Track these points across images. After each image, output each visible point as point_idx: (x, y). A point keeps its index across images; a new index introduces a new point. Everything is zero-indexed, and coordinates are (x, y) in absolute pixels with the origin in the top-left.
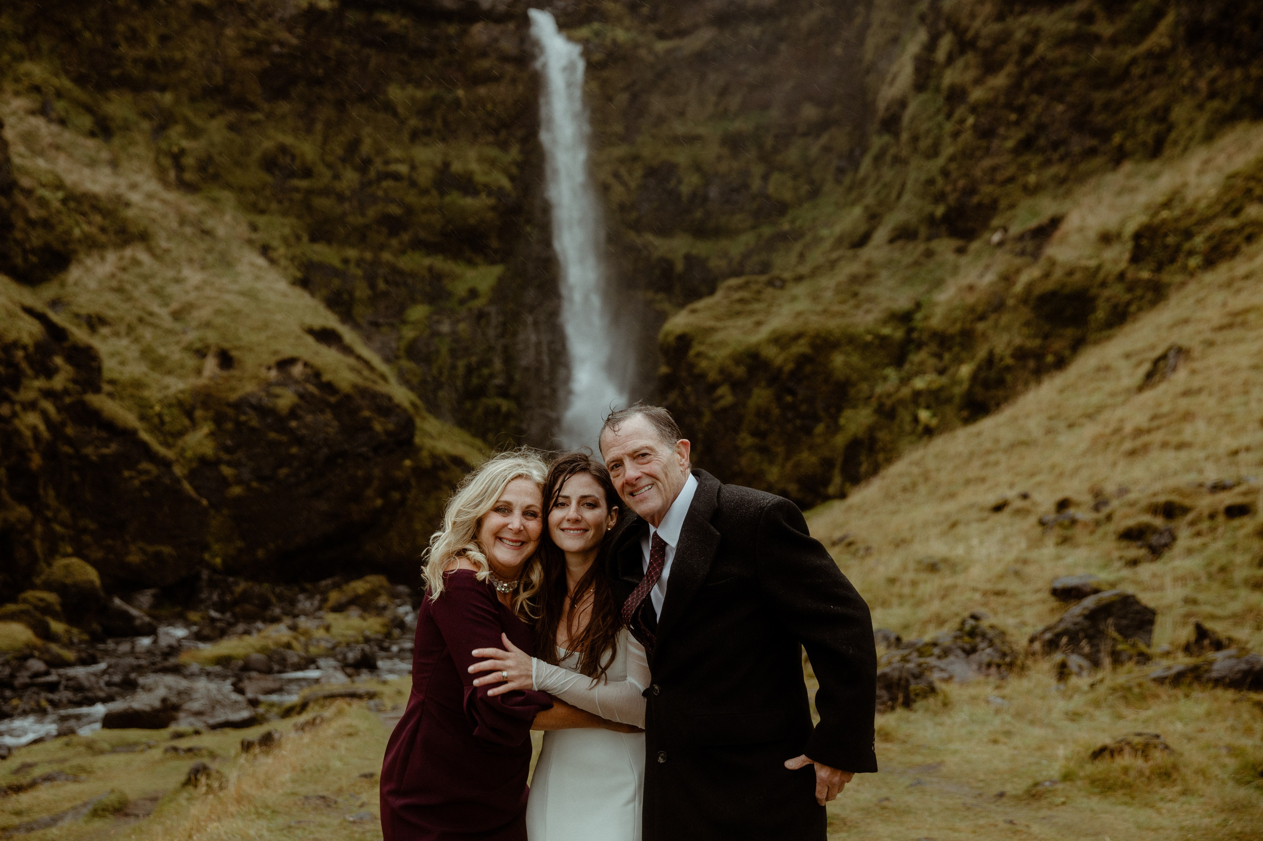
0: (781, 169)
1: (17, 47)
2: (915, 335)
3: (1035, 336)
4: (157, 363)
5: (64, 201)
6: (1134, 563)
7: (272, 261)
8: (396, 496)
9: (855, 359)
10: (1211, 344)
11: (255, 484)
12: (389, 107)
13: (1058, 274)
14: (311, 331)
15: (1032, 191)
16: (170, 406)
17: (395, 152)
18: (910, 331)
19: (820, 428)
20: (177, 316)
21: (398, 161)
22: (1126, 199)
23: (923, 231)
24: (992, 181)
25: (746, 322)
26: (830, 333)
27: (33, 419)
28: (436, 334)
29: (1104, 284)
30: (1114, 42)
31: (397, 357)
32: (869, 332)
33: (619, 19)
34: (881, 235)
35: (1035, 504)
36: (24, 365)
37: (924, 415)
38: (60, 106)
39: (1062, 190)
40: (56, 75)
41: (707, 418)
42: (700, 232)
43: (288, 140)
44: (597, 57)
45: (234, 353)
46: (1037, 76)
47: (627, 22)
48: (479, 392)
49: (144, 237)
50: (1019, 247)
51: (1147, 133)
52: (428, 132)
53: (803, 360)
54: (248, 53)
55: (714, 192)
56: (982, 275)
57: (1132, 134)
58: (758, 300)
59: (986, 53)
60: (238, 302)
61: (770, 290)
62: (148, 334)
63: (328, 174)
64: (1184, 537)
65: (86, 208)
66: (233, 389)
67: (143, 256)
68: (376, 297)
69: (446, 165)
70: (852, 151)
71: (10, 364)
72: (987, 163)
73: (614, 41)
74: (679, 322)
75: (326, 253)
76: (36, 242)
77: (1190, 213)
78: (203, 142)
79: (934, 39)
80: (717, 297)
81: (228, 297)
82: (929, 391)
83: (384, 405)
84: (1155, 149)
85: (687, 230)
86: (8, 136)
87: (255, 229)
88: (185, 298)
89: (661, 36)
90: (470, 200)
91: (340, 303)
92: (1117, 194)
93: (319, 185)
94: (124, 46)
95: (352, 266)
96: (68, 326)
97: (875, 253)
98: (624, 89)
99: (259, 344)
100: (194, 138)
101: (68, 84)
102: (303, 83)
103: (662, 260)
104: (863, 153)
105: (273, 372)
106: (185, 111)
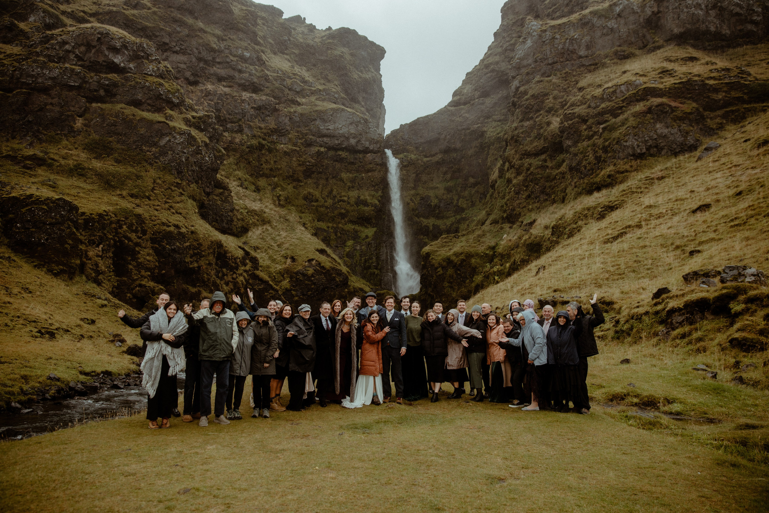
0: (463, 198)
1: (235, 167)
2: (495, 254)
3: (527, 256)
4: (274, 260)
5: (247, 213)
7: (306, 228)
9: (478, 260)
10: (551, 265)
12: (341, 180)
13: (533, 237)
14: (318, 250)
15: (530, 211)
16: (277, 273)
17: (344, 194)
18: (494, 252)
19: (468, 281)
20: (279, 246)
21: (345, 196)
22: (553, 215)
23: (500, 221)
24: (519, 207)
25: (447, 249)
26: (471, 252)
27: (241, 278)
28: (356, 249)
29: (544, 241)
30: (552, 168)
31: (343, 257)
32: (482, 253)
33: (412, 151)
34: (488, 222)
36: (239, 263)
37: (496, 278)
38: (246, 183)
39: (538, 212)
40: (245, 175)
42: (438, 217)
43: (312, 191)
44: (405, 164)
45: (295, 257)
46: (531, 177)
47: (415, 152)
48: (369, 267)
49: (269, 222)
50: (525, 228)
51: (561, 195)
52: (353, 187)
53: (463, 261)
54: (300, 165)
55: (442, 204)
56: (514, 236)
57: (557, 196)
58: (451, 242)
59: (517, 170)
60: (296, 242)
61: (455, 239)
62: (271, 252)
63: (323, 201)
65: (253, 214)
66: (295, 268)
67: (269, 228)
68: (337, 238)
69: (359, 197)
70: (484, 192)
71: (236, 263)
72: (518, 202)
73: (410, 158)
74: (427, 249)
75: (322, 225)
76: (240, 225)
77: (566, 222)
78: (286, 192)
79: (504, 163)
80: (439, 241)
81: (293, 240)
82: (498, 271)
83: (339, 273)
84: (563, 201)
85: (433, 217)
86: (232, 194)
87: (301, 218)
88: (281, 240)
89: (426, 156)
90: (366, 208)
91: (326, 241)
92: (551, 214)
93: (320, 204)
94: (264, 165)
95: (330, 229)
96: (249, 251)
97: (486, 228)
98: (413, 173)
99: (303, 255)
100: (284, 191)
101: (248, 177)
102: (316, 173)
103: (425, 226)
104: (487, 194)
105: (307, 263)
106: (281, 183)
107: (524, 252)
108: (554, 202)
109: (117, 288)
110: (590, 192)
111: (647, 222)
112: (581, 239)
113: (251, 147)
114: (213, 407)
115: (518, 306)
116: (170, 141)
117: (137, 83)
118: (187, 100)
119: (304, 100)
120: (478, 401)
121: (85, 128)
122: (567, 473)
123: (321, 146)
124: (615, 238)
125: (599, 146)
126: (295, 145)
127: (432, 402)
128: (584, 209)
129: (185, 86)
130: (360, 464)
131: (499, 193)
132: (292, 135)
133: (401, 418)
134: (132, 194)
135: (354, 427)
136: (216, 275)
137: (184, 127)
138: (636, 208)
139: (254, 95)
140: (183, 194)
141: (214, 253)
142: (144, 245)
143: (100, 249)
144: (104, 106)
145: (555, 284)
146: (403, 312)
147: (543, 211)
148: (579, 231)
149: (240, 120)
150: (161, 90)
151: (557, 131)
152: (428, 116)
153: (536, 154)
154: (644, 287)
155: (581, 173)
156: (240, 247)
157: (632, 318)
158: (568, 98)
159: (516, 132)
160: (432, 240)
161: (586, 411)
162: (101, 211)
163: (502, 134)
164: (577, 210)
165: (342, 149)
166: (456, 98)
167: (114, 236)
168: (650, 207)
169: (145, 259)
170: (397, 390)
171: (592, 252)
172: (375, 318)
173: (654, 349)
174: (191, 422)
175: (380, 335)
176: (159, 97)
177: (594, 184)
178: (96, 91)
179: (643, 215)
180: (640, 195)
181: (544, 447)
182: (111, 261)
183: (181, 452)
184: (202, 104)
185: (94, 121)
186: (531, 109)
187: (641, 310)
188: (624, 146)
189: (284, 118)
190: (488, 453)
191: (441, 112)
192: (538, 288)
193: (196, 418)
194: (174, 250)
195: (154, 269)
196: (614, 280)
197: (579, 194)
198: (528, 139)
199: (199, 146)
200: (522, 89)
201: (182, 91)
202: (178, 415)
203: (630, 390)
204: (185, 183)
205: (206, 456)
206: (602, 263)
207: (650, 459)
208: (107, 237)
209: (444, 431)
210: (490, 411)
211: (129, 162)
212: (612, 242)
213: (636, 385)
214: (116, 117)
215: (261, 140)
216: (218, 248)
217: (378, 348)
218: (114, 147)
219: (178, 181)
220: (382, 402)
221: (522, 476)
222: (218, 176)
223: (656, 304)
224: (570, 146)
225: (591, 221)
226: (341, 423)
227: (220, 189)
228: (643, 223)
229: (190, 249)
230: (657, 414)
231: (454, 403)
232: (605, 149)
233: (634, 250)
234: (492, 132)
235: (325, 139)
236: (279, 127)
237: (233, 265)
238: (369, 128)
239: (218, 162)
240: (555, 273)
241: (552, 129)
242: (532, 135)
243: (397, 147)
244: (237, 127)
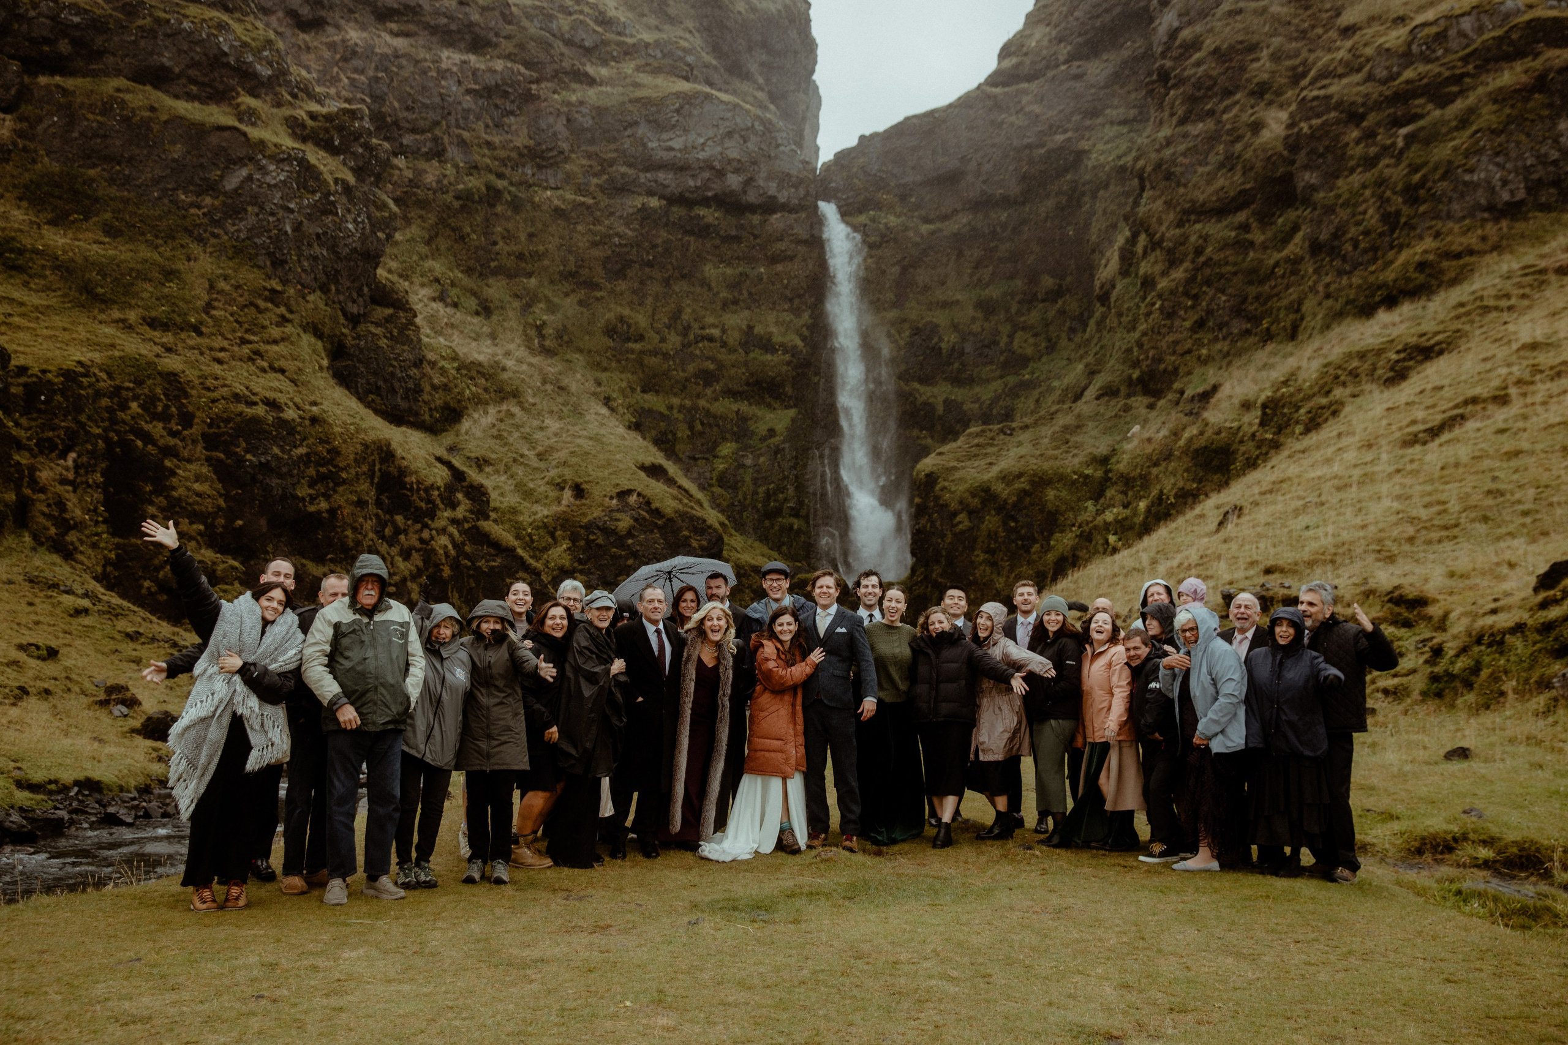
0: (1024, 329)
1: (424, 250)
2: (1110, 476)
3: (1193, 480)
4: (528, 494)
5: (458, 369)
7: (612, 410)
9: (1064, 494)
10: (1257, 504)
12: (705, 283)
13: (1209, 432)
14: (643, 468)
15: (1204, 362)
16: (538, 528)
17: (710, 320)
18: (1107, 472)
19: (1036, 547)
20: (541, 456)
21: (714, 326)
22: (1264, 373)
23: (1123, 390)
24: (1174, 353)
25: (982, 463)
26: (1045, 473)
27: (444, 540)
28: (743, 466)
29: (1241, 442)
30: (1264, 247)
31: (710, 485)
32: (1075, 473)
33: (891, 207)
34: (1090, 393)
36: (438, 501)
37: (1112, 539)
38: (454, 292)
39: (1224, 364)
40: (451, 270)
41: (949, 538)
42: (957, 380)
43: (626, 312)
45: (584, 486)
46: (1207, 271)
47: (898, 210)
48: (778, 512)
49: (516, 394)
50: (1189, 407)
51: (1287, 320)
52: (735, 302)
53: (1024, 493)
54: (595, 244)
55: (969, 347)
56: (1160, 430)
57: (1277, 321)
58: (992, 445)
59: (1169, 251)
60: (587, 445)
61: (1002, 436)
62: (520, 471)
63: (657, 338)
65: (473, 373)
66: (584, 515)
67: (515, 410)
68: (694, 435)
69: (750, 328)
70: (1082, 314)
71: (429, 501)
72: (1170, 338)
73: (886, 224)
74: (928, 463)
75: (654, 401)
76: (439, 402)
77: (1300, 390)
78: (559, 315)
79: (1135, 236)
80: (959, 442)
81: (579, 441)
82: (1117, 521)
83: (700, 526)
84: (1293, 334)
85: (945, 379)
86: (418, 320)
87: (599, 384)
88: (547, 443)
89: (927, 220)
90: (769, 357)
91: (665, 442)
92: (1259, 370)
93: (649, 347)
94: (501, 243)
95: (675, 411)
96: (465, 469)
97: (1085, 407)
98: (894, 265)
99: (604, 479)
100: (553, 313)
101: (460, 275)
102: (637, 266)
103: (926, 404)
104: (1090, 317)
105: (614, 501)
106: (546, 292)
107: (1187, 470)
108: (1268, 337)
109: (118, 564)
110: (1366, 311)
111: (1525, 388)
112: (1340, 435)
113: (466, 198)
114: (360, 859)
115: (1164, 597)
116: (250, 178)
117: (158, 21)
118: (294, 69)
119: (604, 72)
120: (1055, 846)
121: (21, 143)
122: (1292, 1024)
123: (650, 193)
124: (1434, 432)
125: (1395, 184)
126: (580, 190)
127: (934, 846)
128: (1349, 356)
129: (288, 32)
130: (742, 996)
131: (1120, 315)
132: (576, 165)
133: (853, 885)
134: (153, 319)
135: (730, 907)
136: (377, 532)
137: (288, 142)
138: (1492, 349)
139: (472, 58)
140: (288, 321)
141: (371, 474)
142: (186, 454)
143: (70, 463)
144: (70, 83)
145: (1268, 552)
146: (862, 612)
147: (1237, 362)
148: (1335, 413)
149: (437, 123)
150: (223, 42)
151: (1280, 147)
152: (931, 113)
153: (1221, 210)
154: (1513, 560)
155: (1344, 259)
156: (439, 459)
157: (1479, 641)
158: (1312, 57)
159: (1169, 152)
160: (944, 441)
161: (1346, 873)
162: (70, 364)
163: (1129, 158)
164: (1331, 358)
165: (706, 202)
166: (1008, 63)
167: (105, 430)
168: (1534, 346)
169: (188, 489)
170: (843, 816)
171: (1369, 469)
172: (786, 626)
173: (1541, 723)
174: (302, 893)
175: (799, 671)
176: (217, 60)
177: (1379, 288)
178: (46, 41)
179: (1515, 369)
180: (1505, 316)
181: (1230, 960)
182: (98, 495)
183: (273, 966)
184: (335, 80)
185: (46, 123)
186: (1209, 88)
187: (1504, 620)
188: (1466, 184)
189: (551, 120)
190: (1080, 973)
191: (965, 102)
192: (1223, 565)
193: (316, 884)
194: (265, 467)
195: (214, 515)
196: (1429, 542)
197: (1338, 316)
198: (1200, 170)
199: (329, 194)
200: (1186, 34)
201: (281, 45)
202: (269, 877)
203: (1470, 826)
204: (292, 291)
205: (337, 976)
206: (1398, 497)
207: (1522, 996)
208: (87, 433)
209: (964, 918)
210: (1087, 870)
211: (143, 234)
212: (1425, 443)
213: (1487, 813)
214: (103, 113)
215: (492, 178)
216: (383, 461)
217: (794, 705)
218: (100, 193)
219: (275, 284)
220: (803, 847)
221: (1170, 1031)
222: (381, 272)
223: (1544, 605)
224: (1313, 188)
225: (1367, 387)
226: (697, 896)
227: (387, 306)
228: (1513, 391)
229: (307, 464)
230: (1543, 887)
231: (993, 850)
232: (1412, 194)
233: (1487, 463)
234: (1103, 152)
235: (661, 176)
236: (539, 144)
237: (423, 505)
238: (778, 146)
239: (380, 234)
240: (1268, 524)
241: (1266, 143)
242: (1212, 158)
243: (851, 194)
244: (428, 144)
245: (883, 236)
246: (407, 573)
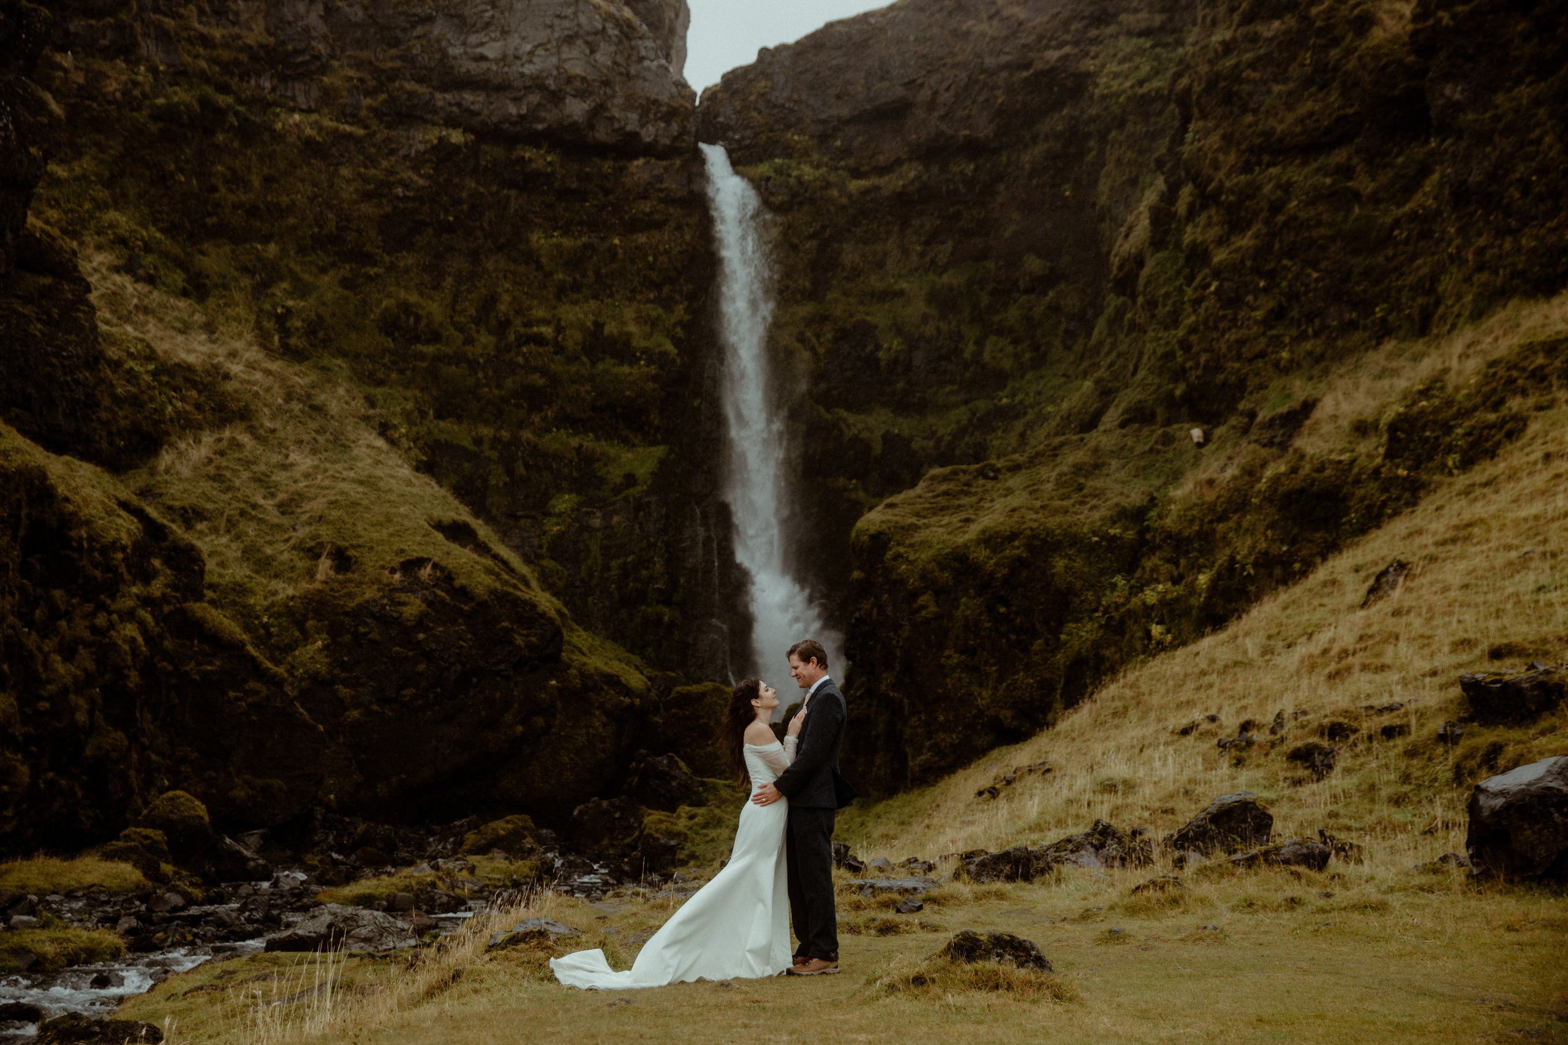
0: (1000, 333)
1: (102, 194)
2: (1148, 536)
3: (1282, 542)
4: (264, 565)
5: (155, 374)
6: (1298, 782)
7: (392, 442)
8: (540, 721)
9: (1079, 563)
10: (1433, 559)
11: (375, 707)
12: (531, 258)
13: (1306, 469)
14: (439, 526)
15: (1284, 370)
16: (277, 615)
17: (539, 312)
18: (1142, 532)
19: (1038, 644)
20: (284, 508)
21: (545, 322)
22: (1386, 383)
23: (1161, 413)
24: (1239, 357)
25: (953, 519)
26: (1050, 532)
27: (130, 630)
28: (586, 527)
29: (1357, 482)
30: (1375, 199)
31: (540, 557)
32: (1094, 533)
33: (806, 153)
34: (1112, 417)
35: (1221, 727)
36: (123, 569)
37: (1156, 630)
38: (149, 259)
39: (1316, 372)
40: (144, 226)
41: (906, 632)
42: (901, 407)
43: (414, 298)
44: (778, 199)
45: (351, 553)
46: (1289, 236)
47: (815, 157)
48: (640, 596)
49: (245, 415)
50: (1267, 435)
51: (1414, 306)
52: (576, 287)
53: (1018, 564)
54: (367, 196)
55: (918, 358)
56: (1223, 469)
57: (1397, 307)
58: (967, 494)
59: (1231, 208)
60: (355, 491)
61: (981, 482)
62: (251, 530)
63: (459, 337)
64: (1344, 758)
65: (179, 381)
66: (350, 595)
67: (245, 438)
68: (514, 482)
69: (599, 326)
70: (1083, 312)
71: (108, 568)
72: (1232, 336)
73: (799, 178)
74: (874, 519)
75: (452, 430)
76: (124, 423)
77: (1450, 403)
78: (312, 300)
79: (1174, 189)
80: (919, 489)
81: (343, 486)
82: (1163, 603)
83: (528, 615)
84: (1423, 325)
85: (884, 404)
86: (93, 298)
87: (372, 404)
88: (293, 487)
89: (856, 173)
90: (626, 369)
91: (471, 492)
92: (1379, 377)
93: (449, 351)
94: (223, 190)
95: (486, 446)
96: (165, 522)
97: (1104, 439)
98: (811, 237)
99: (381, 542)
100: (303, 296)
101: (158, 235)
102: (430, 231)
103: (855, 439)
104: (1097, 315)
105: (397, 576)
106: (292, 265)
107: (1272, 526)
108: (1383, 332)
113: (169, 115)
123: (451, 122)
126: (345, 115)
128: (1530, 349)
131: (1150, 306)
132: (339, 78)
141: (14, 521)
147: (1340, 368)
148: (1512, 435)
151: (1401, 50)
152: (865, 18)
153: (1308, 147)
155: (1507, 210)
156: (124, 505)
159: (1229, 62)
160: (891, 489)
164: (1496, 355)
165: (534, 140)
197: (1499, 295)
198: (1277, 88)
215: (209, 90)
216: (34, 502)
222: (33, 221)
224: (1457, 108)
227: (43, 272)
234: (1116, 76)
235: (468, 97)
236: (284, 43)
237: (98, 573)
238: (641, 59)
239: (33, 150)
240: (1466, 586)
241: (1378, 47)
242: (1294, 70)
243: (748, 133)
244: (110, 35)
245: (794, 195)
246: (68, 680)
